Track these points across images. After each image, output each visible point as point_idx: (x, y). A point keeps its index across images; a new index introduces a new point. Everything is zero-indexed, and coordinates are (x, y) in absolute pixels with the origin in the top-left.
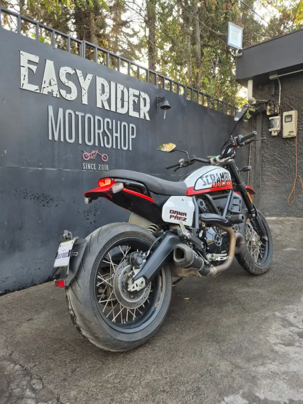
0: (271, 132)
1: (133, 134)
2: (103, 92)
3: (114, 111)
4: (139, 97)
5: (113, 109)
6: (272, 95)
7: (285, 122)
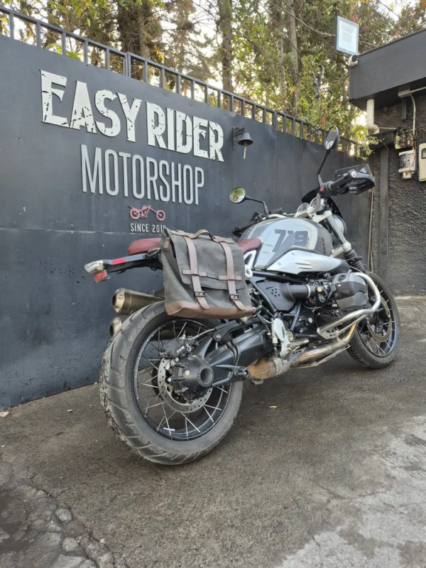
0: (401, 174)
1: (200, 182)
2: (157, 123)
3: (173, 149)
4: (207, 129)
5: (171, 147)
6: (404, 121)
7: (422, 158)
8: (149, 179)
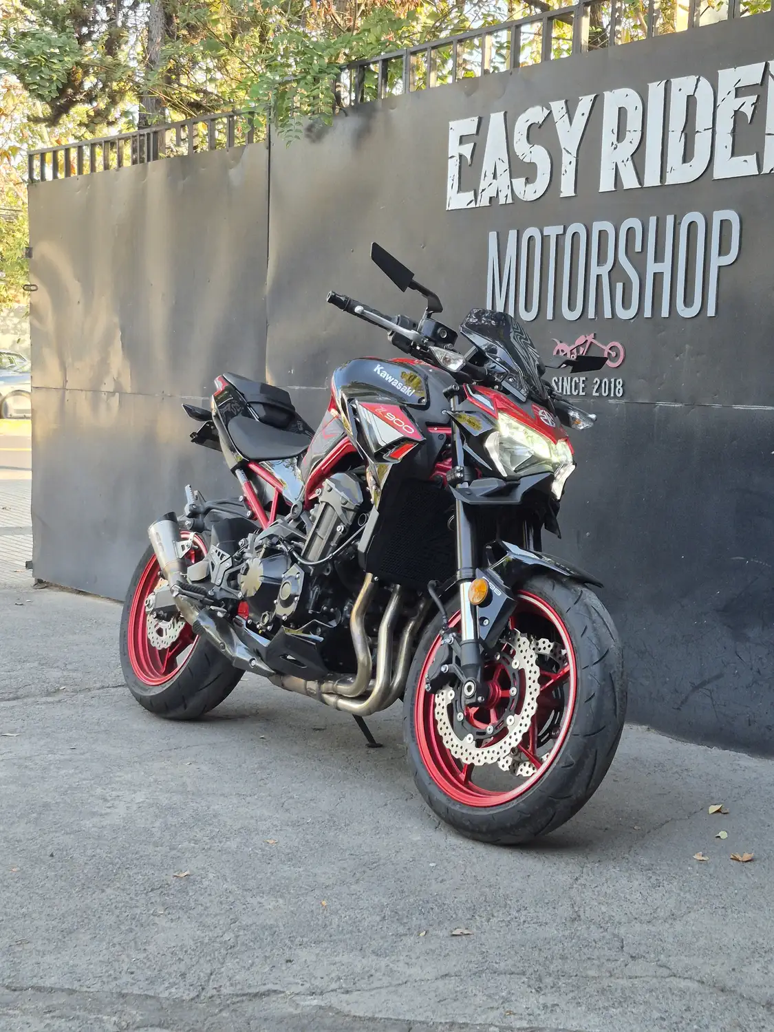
2: (621, 134)
3: (658, 183)
4: (760, 86)
8: (595, 270)
